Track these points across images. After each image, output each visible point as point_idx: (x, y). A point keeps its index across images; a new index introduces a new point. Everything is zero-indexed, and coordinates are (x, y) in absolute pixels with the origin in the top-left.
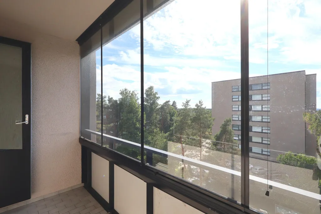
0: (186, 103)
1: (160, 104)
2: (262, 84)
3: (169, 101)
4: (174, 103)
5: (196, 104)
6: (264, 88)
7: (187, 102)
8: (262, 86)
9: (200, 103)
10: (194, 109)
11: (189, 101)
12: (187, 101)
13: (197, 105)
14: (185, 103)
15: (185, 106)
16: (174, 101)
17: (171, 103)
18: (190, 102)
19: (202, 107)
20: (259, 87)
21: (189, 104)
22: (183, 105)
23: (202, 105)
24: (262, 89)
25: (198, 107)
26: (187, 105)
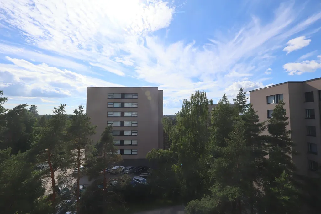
0: (60, 108)
1: (8, 110)
2: (132, 94)
3: (25, 105)
4: (33, 107)
5: (74, 110)
6: (134, 97)
7: (62, 107)
8: (132, 96)
9: (80, 109)
10: (72, 115)
11: (64, 105)
12: (61, 105)
13: (76, 111)
14: (58, 108)
15: (58, 112)
16: (34, 106)
17: (28, 108)
18: (65, 107)
19: (83, 114)
20: (130, 96)
21: (64, 109)
22: (54, 111)
23: (82, 111)
24: (132, 98)
25: (78, 113)
26: (62, 110)
